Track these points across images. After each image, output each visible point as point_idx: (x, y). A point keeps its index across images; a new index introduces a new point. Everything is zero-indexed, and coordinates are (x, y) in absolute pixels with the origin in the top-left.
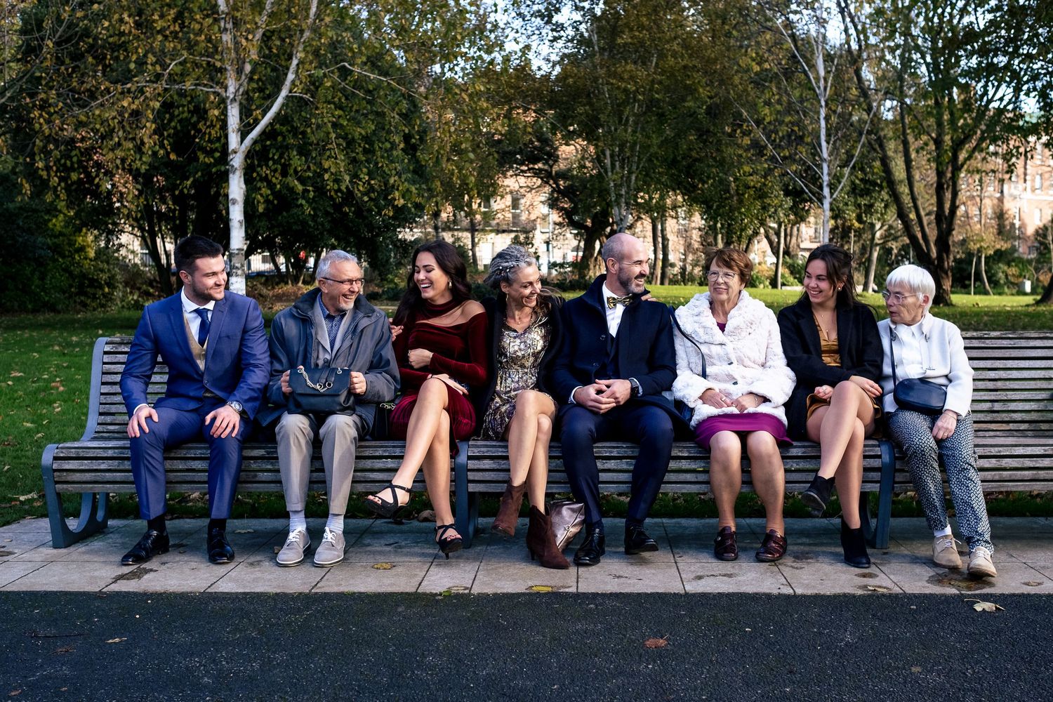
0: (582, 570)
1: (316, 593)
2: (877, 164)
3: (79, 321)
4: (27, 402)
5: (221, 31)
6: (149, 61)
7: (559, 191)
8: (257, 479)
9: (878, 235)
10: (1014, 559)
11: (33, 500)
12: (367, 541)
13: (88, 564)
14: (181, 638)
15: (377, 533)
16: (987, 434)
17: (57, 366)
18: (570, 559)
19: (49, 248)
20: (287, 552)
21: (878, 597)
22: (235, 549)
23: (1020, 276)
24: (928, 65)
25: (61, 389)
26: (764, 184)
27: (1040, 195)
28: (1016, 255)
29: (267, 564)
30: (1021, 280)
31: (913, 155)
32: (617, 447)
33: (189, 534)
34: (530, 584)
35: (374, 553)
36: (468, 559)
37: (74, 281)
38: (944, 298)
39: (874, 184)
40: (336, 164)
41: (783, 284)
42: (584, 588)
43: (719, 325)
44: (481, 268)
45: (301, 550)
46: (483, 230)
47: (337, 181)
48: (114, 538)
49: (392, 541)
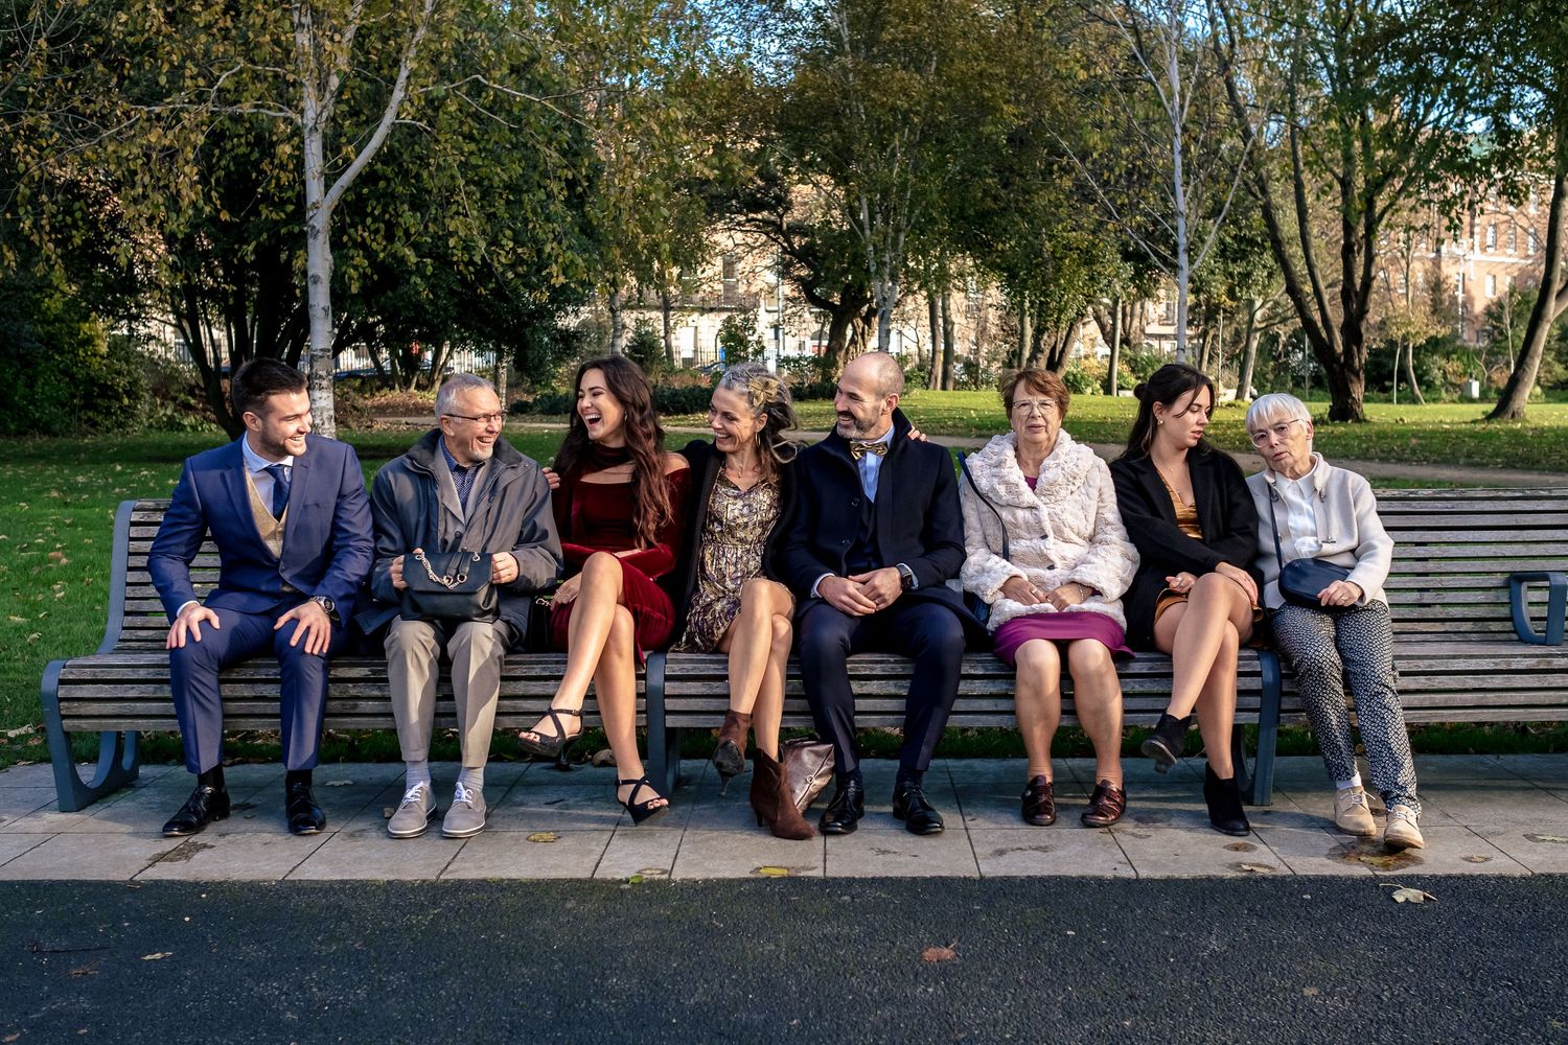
0: (831, 840)
1: (446, 881)
2: (1257, 214)
3: (85, 449)
4: (15, 583)
5: (294, 28)
6: (188, 73)
7: (793, 252)
8: (357, 711)
9: (1258, 315)
10: (1451, 821)
11: (27, 736)
12: (519, 798)
13: (110, 837)
14: (251, 951)
15: (533, 785)
16: (1413, 638)
17: (56, 522)
18: (813, 825)
19: (40, 340)
20: (403, 816)
21: (1256, 881)
22: (326, 811)
23: (1465, 373)
24: (1330, 69)
25: (64, 561)
26: (1094, 245)
27: (1492, 256)
28: (1458, 343)
29: (374, 837)
30: (1465, 379)
31: (1310, 199)
32: (882, 662)
33: (258, 787)
34: (757, 864)
35: (531, 816)
36: (666, 825)
37: (77, 387)
38: (1353, 410)
39: (1252, 242)
40: (465, 226)
41: (1121, 388)
42: (836, 870)
43: (1027, 479)
44: (678, 364)
45: (424, 815)
46: (682, 309)
47: (468, 248)
48: (147, 795)
49: (555, 798)
